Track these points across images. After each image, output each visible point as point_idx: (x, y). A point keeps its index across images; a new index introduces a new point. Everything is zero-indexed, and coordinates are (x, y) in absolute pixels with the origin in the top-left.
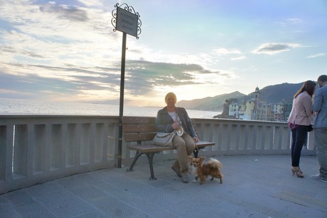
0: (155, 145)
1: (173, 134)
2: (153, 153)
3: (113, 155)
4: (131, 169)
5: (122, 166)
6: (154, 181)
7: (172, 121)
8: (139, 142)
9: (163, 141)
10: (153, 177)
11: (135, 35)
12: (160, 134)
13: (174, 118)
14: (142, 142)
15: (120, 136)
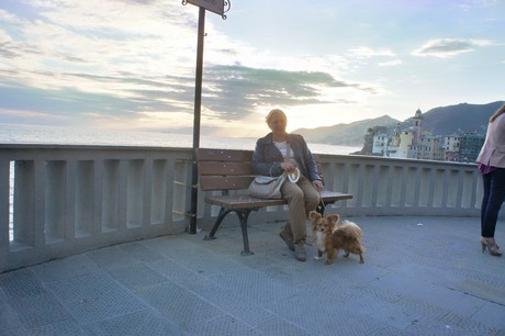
0: (253, 196)
1: (282, 178)
2: (248, 211)
3: (183, 212)
4: (212, 235)
5: (198, 230)
6: (249, 257)
7: (280, 158)
8: (226, 192)
9: (266, 190)
10: (247, 250)
11: (221, 12)
12: (260, 179)
13: (284, 152)
14: (231, 192)
15: (195, 182)
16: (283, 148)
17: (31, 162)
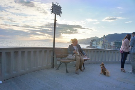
0: (68, 59)
1: (75, 55)
2: (67, 63)
3: (51, 63)
4: (58, 69)
5: (54, 68)
6: (68, 74)
8: (61, 58)
9: (71, 58)
10: (67, 72)
11: (60, 15)
12: (69, 55)
14: (63, 58)
15: (54, 56)
16: (75, 48)
17: (18, 52)
